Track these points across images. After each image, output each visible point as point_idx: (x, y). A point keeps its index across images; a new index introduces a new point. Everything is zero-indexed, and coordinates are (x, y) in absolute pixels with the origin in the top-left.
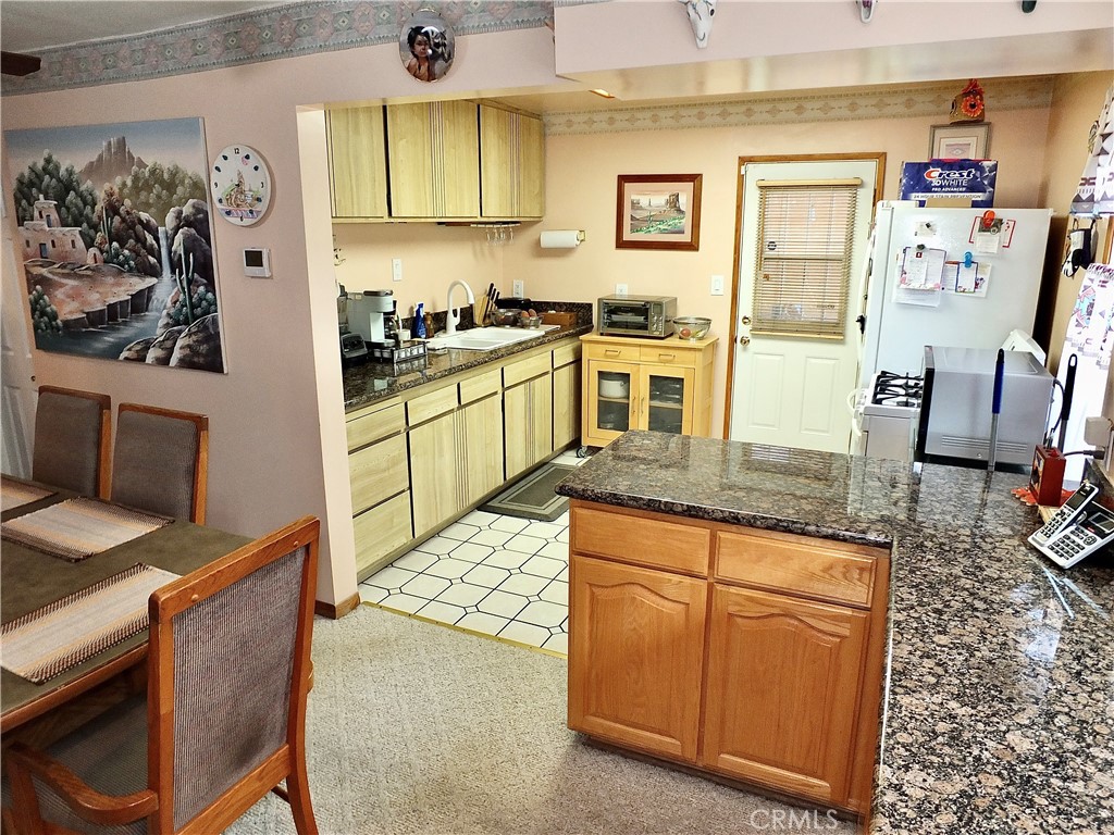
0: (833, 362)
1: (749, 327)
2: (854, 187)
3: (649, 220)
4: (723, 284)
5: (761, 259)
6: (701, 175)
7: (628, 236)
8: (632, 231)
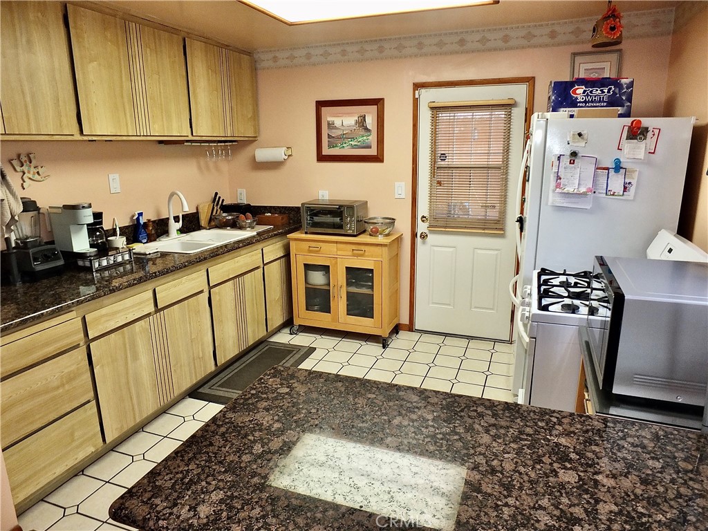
0: (496, 252)
1: (427, 224)
2: (508, 106)
3: (342, 137)
4: (403, 189)
5: (435, 169)
6: (383, 99)
7: (326, 151)
8: (330, 147)
